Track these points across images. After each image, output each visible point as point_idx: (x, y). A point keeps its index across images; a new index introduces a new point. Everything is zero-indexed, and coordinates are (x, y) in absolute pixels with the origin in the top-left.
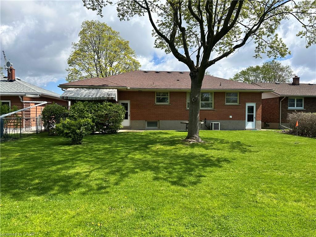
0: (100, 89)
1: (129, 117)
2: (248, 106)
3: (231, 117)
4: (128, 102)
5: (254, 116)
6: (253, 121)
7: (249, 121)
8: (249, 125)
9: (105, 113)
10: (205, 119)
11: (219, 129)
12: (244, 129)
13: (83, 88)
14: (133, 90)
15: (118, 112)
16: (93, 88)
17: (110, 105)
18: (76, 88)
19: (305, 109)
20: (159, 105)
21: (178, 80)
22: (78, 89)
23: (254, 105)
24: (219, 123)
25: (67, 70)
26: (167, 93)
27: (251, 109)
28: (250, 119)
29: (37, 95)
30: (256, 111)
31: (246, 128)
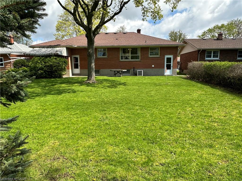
0: (54, 47)
1: (79, 67)
2: (167, 58)
3: (153, 66)
4: (78, 56)
5: (172, 65)
6: (170, 69)
7: (167, 69)
8: (168, 72)
9: (50, 64)
10: (134, 68)
11: (142, 75)
12: (163, 74)
13: (44, 47)
14: (79, 47)
15: (59, 64)
16: (50, 47)
17: (56, 59)
18: (40, 48)
19: (220, 60)
20: (99, 58)
21: (117, 39)
22: (41, 48)
23: (171, 57)
24: (142, 71)
25: (54, 35)
26: (106, 49)
27: (169, 60)
28: (169, 67)
29: (22, 53)
30: (173, 61)
31: (165, 74)
